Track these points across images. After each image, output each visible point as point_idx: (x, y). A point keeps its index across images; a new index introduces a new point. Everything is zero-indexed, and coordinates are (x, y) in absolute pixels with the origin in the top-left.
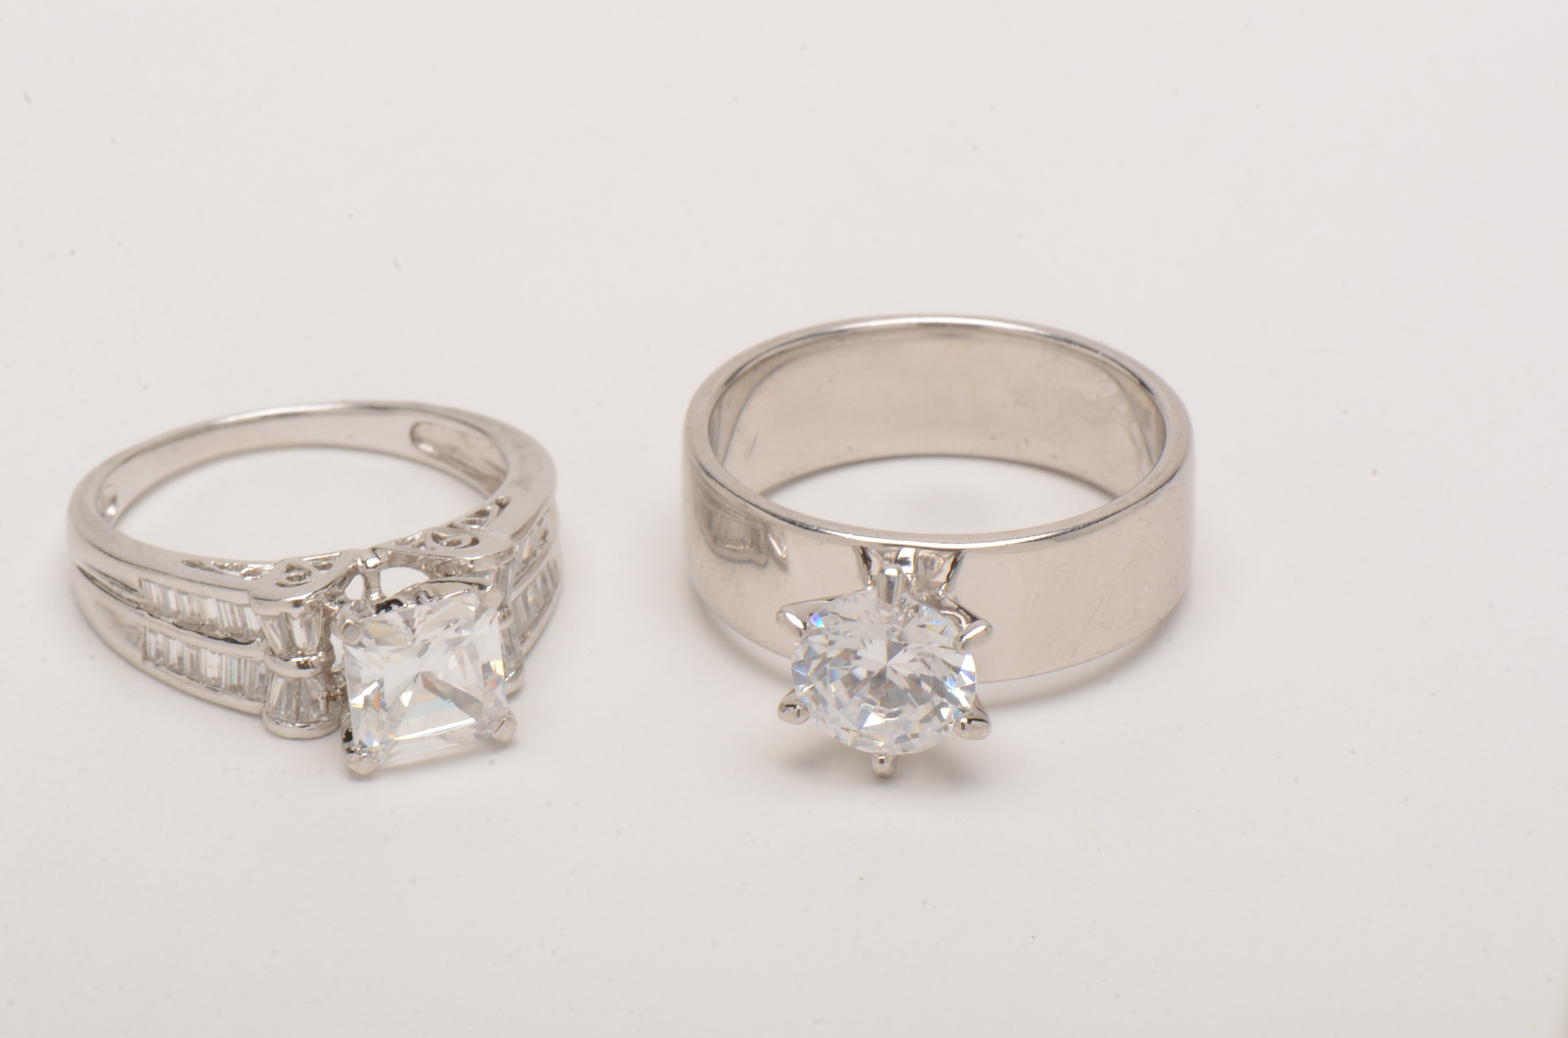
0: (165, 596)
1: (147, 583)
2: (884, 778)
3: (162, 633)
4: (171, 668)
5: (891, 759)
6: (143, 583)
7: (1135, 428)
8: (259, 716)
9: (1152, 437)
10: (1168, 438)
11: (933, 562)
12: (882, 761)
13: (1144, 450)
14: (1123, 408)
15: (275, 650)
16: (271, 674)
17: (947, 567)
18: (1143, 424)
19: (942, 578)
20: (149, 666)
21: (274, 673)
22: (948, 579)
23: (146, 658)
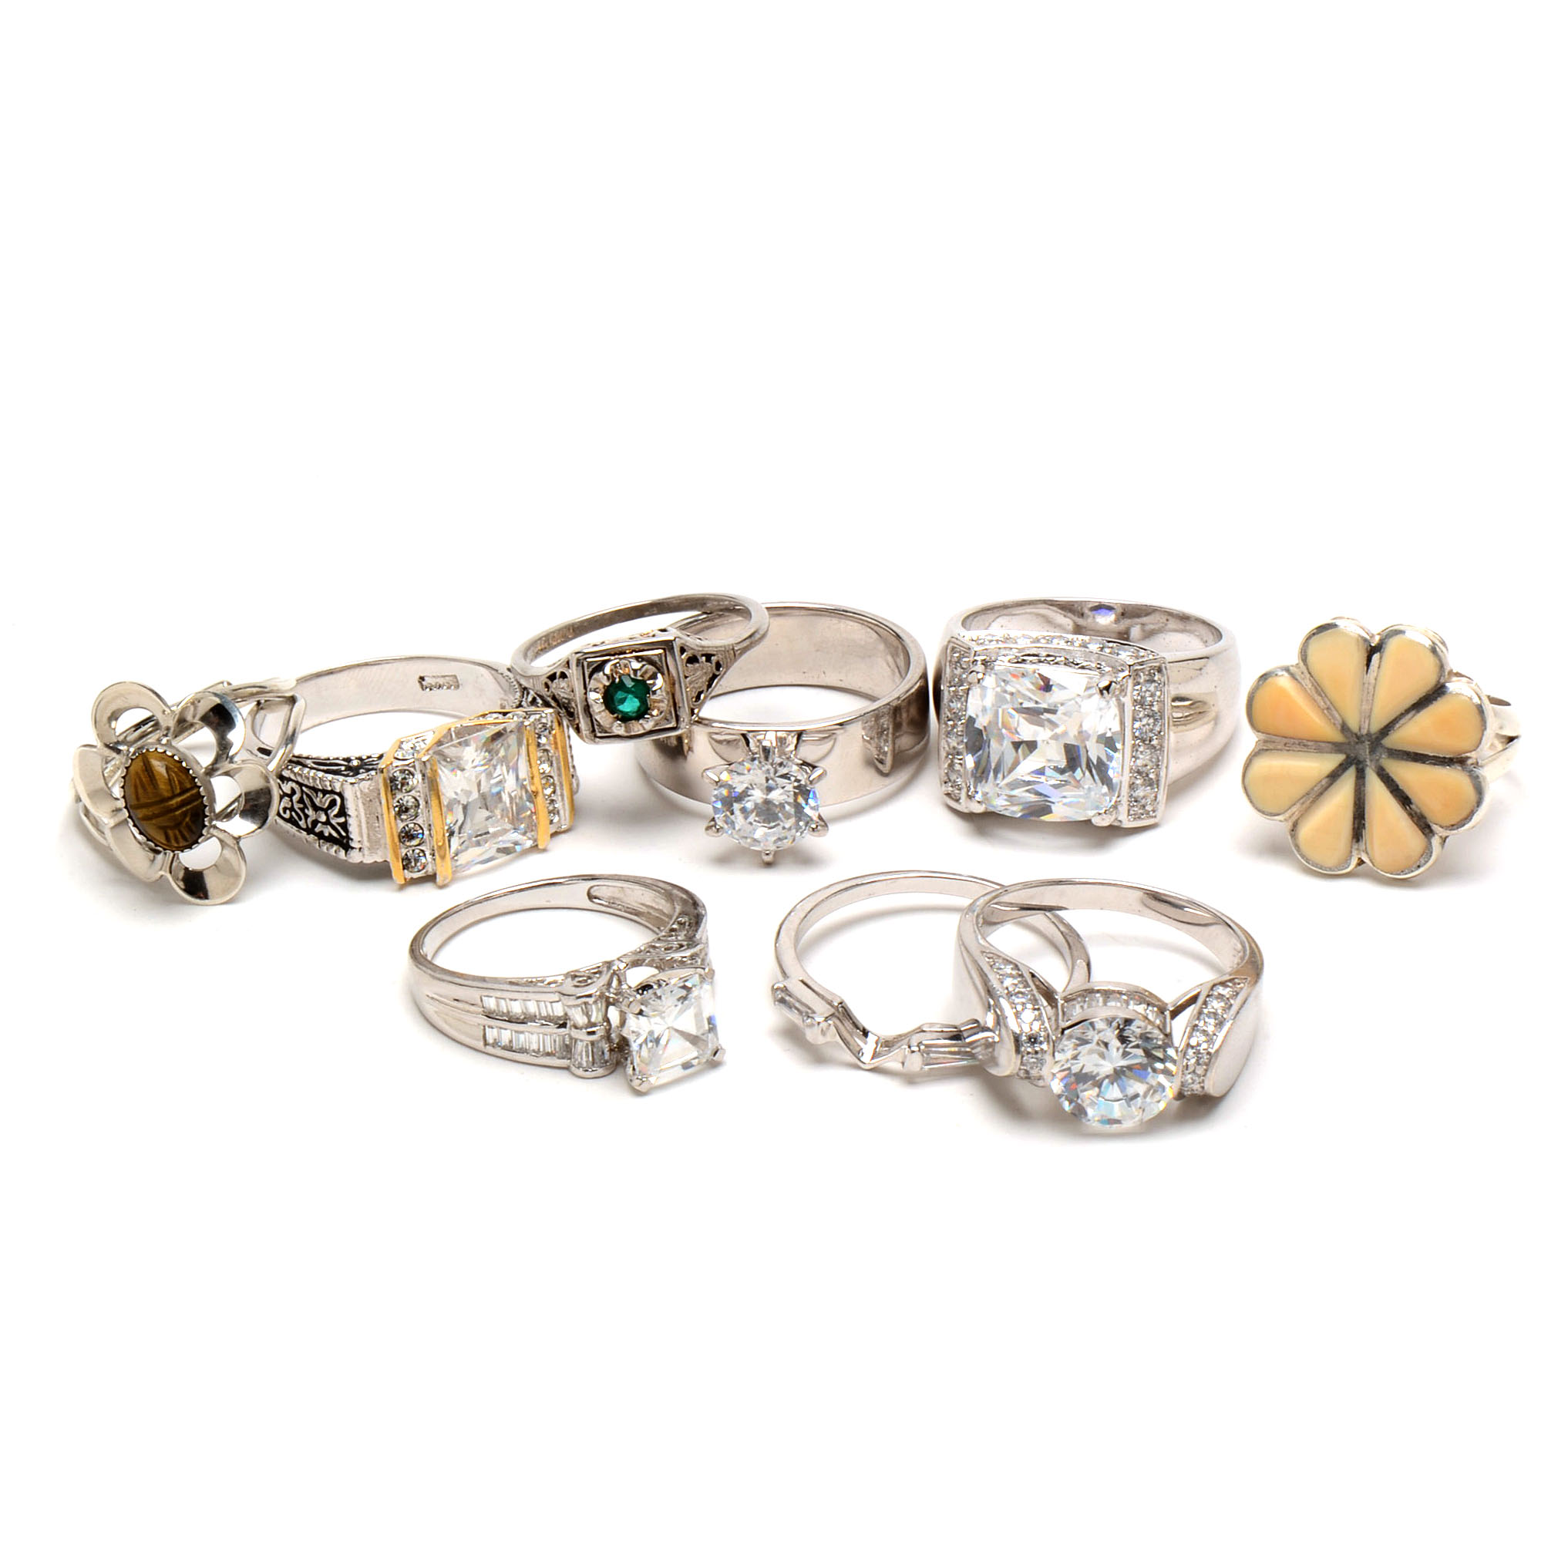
0: (498, 1005)
1: (486, 998)
2: (769, 865)
3: (497, 1027)
4: (504, 1048)
5: (773, 853)
6: (483, 998)
7: (889, 658)
8: (567, 1068)
9: (901, 661)
10: (912, 660)
11: (785, 739)
12: (767, 854)
13: (896, 671)
14: (882, 647)
15: (577, 1025)
16: (573, 1041)
17: (795, 741)
18: (895, 655)
19: (792, 747)
20: (489, 1049)
21: (576, 1040)
22: (796, 747)
23: (486, 1044)
